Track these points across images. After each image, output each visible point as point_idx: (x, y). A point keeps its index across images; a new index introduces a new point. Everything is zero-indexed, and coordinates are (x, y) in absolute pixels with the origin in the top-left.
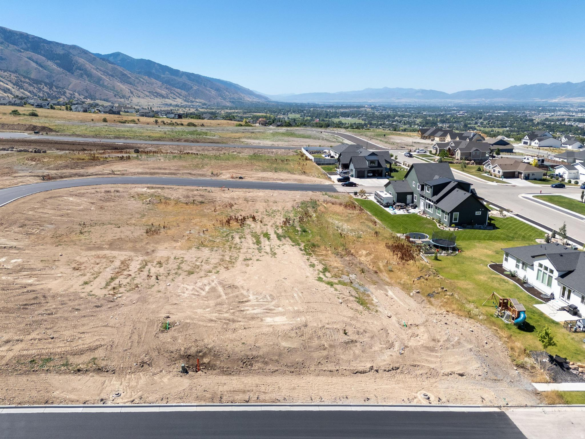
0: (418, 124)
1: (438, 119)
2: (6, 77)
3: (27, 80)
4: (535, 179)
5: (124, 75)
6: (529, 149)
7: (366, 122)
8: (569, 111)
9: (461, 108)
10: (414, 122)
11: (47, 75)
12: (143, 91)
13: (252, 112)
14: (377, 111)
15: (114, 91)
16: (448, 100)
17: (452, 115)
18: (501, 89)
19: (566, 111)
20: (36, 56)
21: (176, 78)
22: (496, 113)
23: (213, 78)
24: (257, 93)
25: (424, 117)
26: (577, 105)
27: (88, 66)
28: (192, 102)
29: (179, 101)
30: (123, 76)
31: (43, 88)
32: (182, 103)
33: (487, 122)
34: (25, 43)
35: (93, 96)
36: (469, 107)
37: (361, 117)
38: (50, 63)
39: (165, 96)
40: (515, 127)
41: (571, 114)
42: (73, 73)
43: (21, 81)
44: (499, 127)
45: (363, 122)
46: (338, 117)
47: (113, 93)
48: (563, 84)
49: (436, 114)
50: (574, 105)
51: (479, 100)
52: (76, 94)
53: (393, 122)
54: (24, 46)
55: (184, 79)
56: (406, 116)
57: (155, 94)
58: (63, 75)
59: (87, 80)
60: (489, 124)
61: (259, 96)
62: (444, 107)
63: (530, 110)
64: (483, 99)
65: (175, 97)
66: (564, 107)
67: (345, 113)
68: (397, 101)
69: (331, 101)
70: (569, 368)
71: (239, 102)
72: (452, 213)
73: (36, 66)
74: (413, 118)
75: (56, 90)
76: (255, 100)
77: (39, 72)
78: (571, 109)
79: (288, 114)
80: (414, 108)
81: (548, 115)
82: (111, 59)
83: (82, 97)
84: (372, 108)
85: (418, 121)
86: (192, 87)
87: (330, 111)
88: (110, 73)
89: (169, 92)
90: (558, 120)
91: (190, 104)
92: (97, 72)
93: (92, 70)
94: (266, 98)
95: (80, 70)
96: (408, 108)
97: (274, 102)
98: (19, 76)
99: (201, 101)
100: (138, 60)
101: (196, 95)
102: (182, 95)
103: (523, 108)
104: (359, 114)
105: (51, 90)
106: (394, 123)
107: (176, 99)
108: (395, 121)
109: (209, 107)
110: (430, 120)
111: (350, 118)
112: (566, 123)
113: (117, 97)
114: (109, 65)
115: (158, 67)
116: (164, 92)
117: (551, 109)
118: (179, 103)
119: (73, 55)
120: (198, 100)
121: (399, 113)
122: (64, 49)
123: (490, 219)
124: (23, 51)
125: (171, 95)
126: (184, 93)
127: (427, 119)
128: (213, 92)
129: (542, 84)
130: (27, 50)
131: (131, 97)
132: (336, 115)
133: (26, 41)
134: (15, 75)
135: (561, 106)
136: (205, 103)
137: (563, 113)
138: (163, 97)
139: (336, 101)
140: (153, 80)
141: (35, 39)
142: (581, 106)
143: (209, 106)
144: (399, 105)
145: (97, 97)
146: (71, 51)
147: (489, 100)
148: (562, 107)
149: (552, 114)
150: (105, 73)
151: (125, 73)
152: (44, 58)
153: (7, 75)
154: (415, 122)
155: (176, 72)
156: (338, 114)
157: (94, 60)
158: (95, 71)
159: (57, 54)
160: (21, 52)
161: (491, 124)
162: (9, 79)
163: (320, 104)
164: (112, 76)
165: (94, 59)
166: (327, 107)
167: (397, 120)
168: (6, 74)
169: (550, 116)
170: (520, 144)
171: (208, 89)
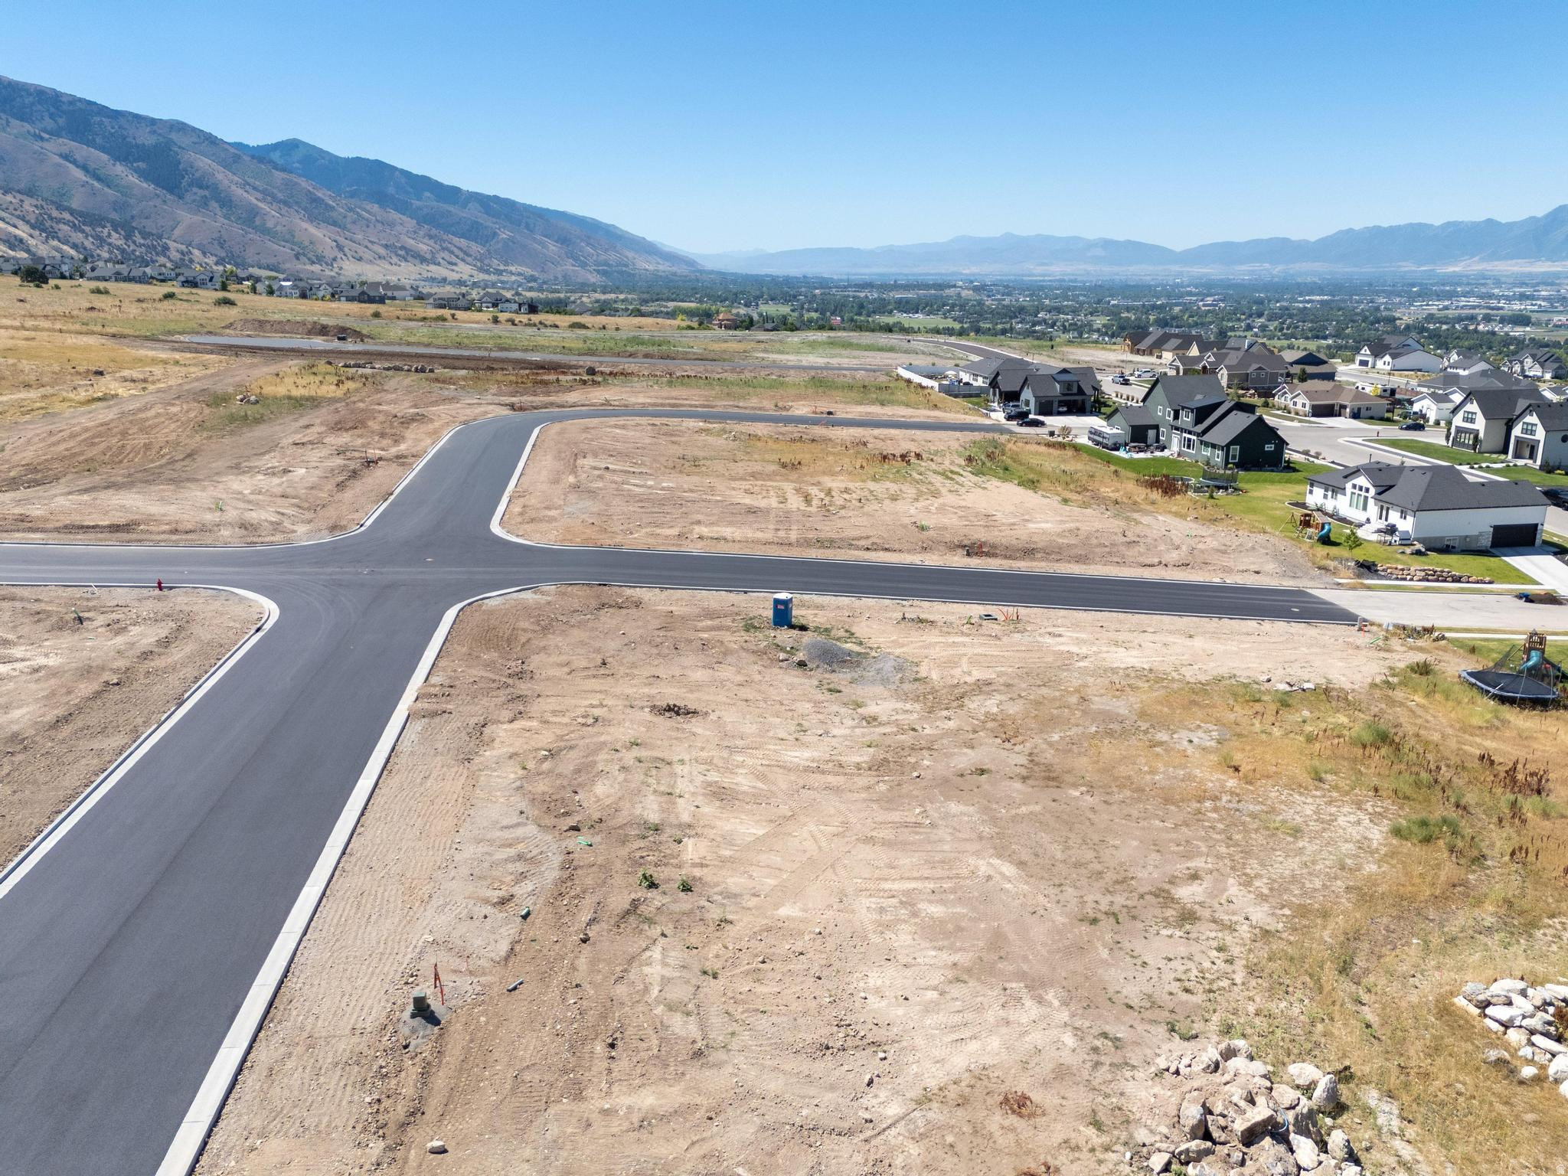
0: (1098, 330)
1: (1151, 318)
2: (11, 208)
3: (67, 216)
4: (1372, 418)
5: (316, 200)
6: (1371, 375)
7: (965, 326)
8: (1491, 296)
9: (1207, 288)
10: (1090, 324)
11: (115, 203)
12: (369, 245)
13: (664, 300)
14: (989, 296)
15: (294, 243)
16: (1175, 268)
17: (1186, 308)
18: (1313, 237)
19: (1482, 297)
20: (82, 151)
21: (451, 208)
22: (1301, 302)
23: (548, 210)
24: (667, 249)
25: (1114, 313)
26: (1512, 280)
27: (223, 177)
28: (499, 272)
29: (464, 271)
30: (314, 205)
31: (109, 235)
32: (472, 276)
33: (1276, 323)
34: (52, 116)
35: (239, 257)
36: (1228, 285)
37: (949, 311)
38: (119, 169)
39: (428, 256)
40: (1348, 337)
41: (1494, 303)
42: (181, 197)
43: (51, 218)
44: (1307, 338)
45: (957, 326)
46: (890, 312)
47: (292, 250)
48: (1475, 225)
49: (1144, 305)
50: (1503, 279)
51: (1256, 266)
52: (196, 252)
53: (1034, 325)
54: (49, 124)
55: (473, 212)
56: (1067, 310)
57: (400, 252)
58: (158, 202)
59: (220, 213)
60: (1281, 329)
61: (672, 257)
62: (1164, 286)
63: (1389, 294)
64: (1267, 265)
65: (454, 259)
66: (1477, 285)
67: (908, 301)
68: (1039, 270)
69: (867, 271)
70: (1377, 571)
71: (621, 273)
72: (1228, 446)
73: (84, 178)
74: (1086, 315)
75: (142, 241)
76: (661, 268)
77: (94, 193)
78: (1496, 291)
79: (757, 305)
80: (1083, 288)
81: (1434, 307)
82: (276, 156)
83: (211, 260)
84: (976, 289)
85: (1099, 321)
86: (495, 234)
87: (867, 297)
88: (280, 196)
89: (438, 247)
90: (1460, 319)
91: (493, 278)
92: (245, 194)
93: (233, 187)
94: (690, 263)
95: (201, 187)
96: (1069, 289)
97: (712, 272)
98: (44, 203)
99: (521, 269)
100: (349, 161)
101: (509, 253)
102: (471, 256)
103: (1371, 287)
104: (944, 305)
105: (130, 243)
106: (1037, 328)
107: (456, 264)
108: (1039, 323)
109: (545, 286)
110: (1129, 318)
111: (920, 316)
112: (1481, 327)
113: (303, 259)
114: (277, 173)
115: (403, 180)
116: (423, 248)
117: (1442, 291)
118: (465, 277)
119: (180, 147)
120: (513, 269)
121: (1047, 302)
122: (155, 131)
123: (1289, 462)
124: (46, 136)
125: (442, 254)
126: (475, 248)
127: (1121, 318)
128: (553, 247)
129: (1420, 224)
130: (59, 136)
131: (339, 260)
132: (884, 307)
133: (52, 110)
134: (35, 202)
135: (1468, 284)
136: (532, 276)
137: (1473, 301)
138: (423, 260)
139: (876, 270)
140: (394, 215)
141: (78, 104)
142: (1522, 284)
143: (545, 283)
144: (1044, 281)
145: (249, 261)
146: (174, 136)
147: (1280, 268)
148: (1474, 285)
149: (1446, 303)
150: (267, 195)
151: (320, 195)
152: (105, 157)
153: (14, 201)
154: (1091, 326)
155: (451, 194)
156: (889, 303)
157: (235, 162)
158: (240, 191)
159: (137, 146)
160: (42, 139)
161: (1288, 329)
162: (18, 213)
163: (835, 277)
164: (286, 203)
165: (237, 159)
166: (856, 285)
167: (1045, 321)
168: (9, 198)
169: (1439, 310)
170: (1352, 366)
171: (538, 237)
